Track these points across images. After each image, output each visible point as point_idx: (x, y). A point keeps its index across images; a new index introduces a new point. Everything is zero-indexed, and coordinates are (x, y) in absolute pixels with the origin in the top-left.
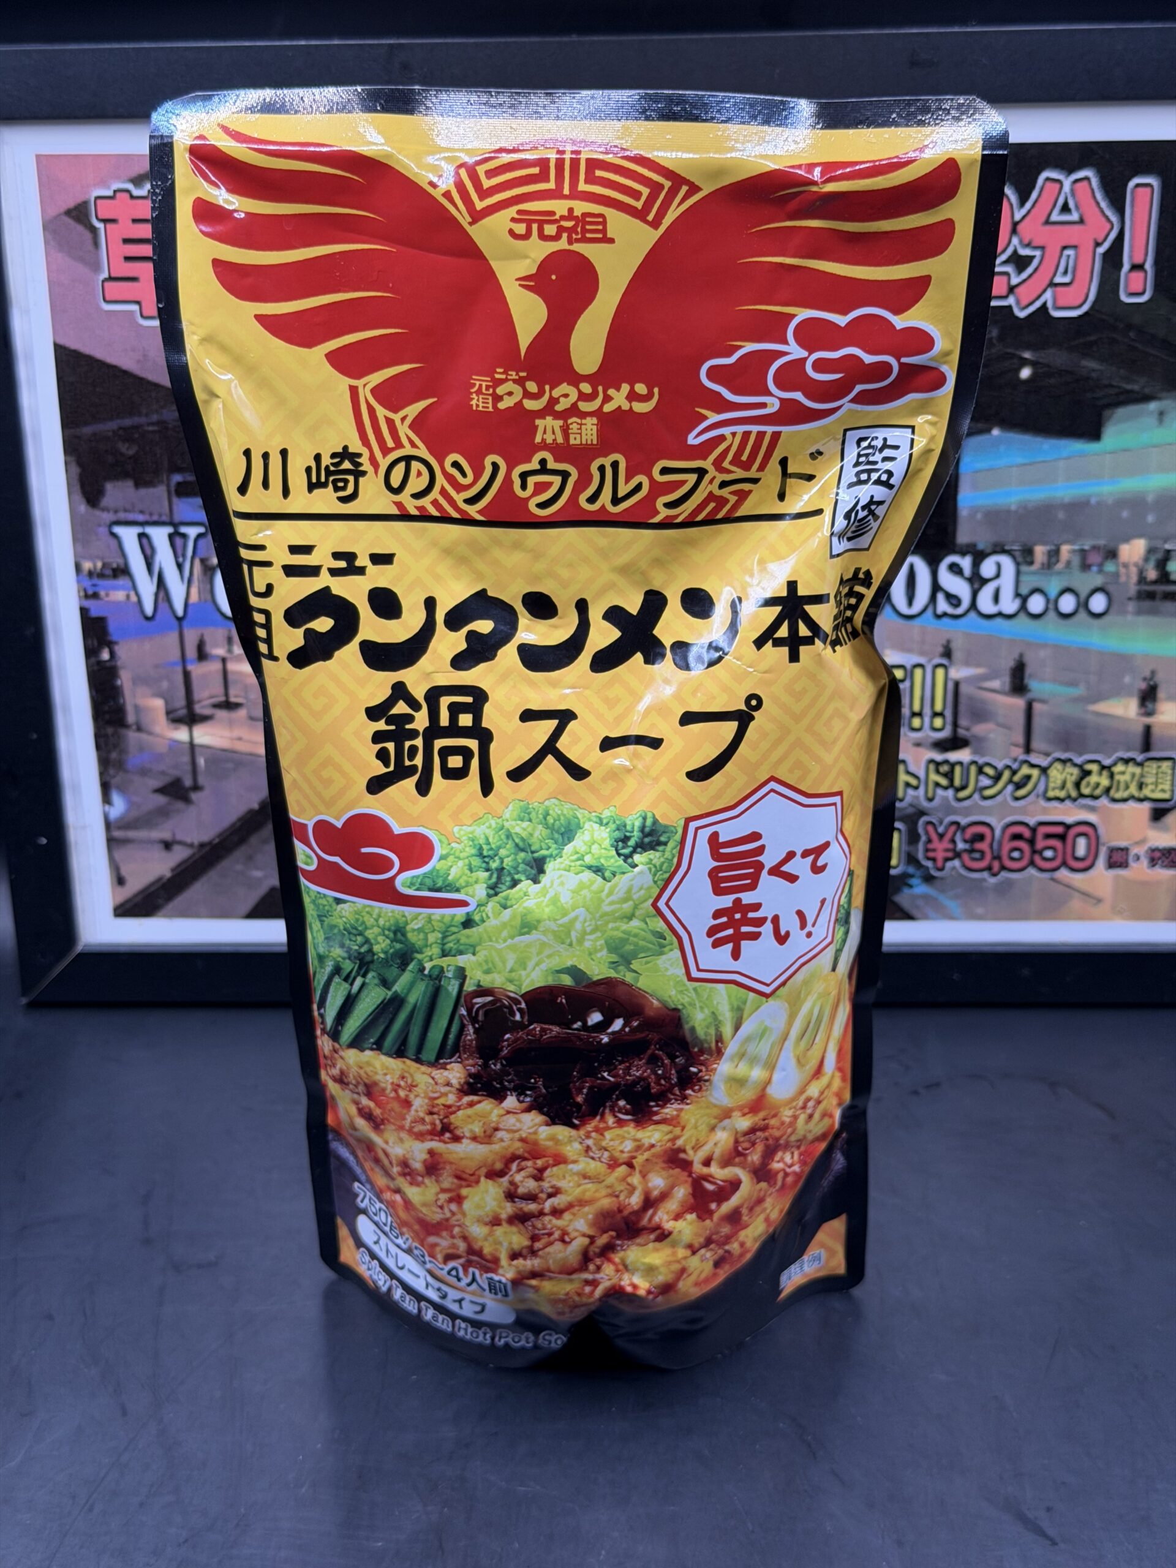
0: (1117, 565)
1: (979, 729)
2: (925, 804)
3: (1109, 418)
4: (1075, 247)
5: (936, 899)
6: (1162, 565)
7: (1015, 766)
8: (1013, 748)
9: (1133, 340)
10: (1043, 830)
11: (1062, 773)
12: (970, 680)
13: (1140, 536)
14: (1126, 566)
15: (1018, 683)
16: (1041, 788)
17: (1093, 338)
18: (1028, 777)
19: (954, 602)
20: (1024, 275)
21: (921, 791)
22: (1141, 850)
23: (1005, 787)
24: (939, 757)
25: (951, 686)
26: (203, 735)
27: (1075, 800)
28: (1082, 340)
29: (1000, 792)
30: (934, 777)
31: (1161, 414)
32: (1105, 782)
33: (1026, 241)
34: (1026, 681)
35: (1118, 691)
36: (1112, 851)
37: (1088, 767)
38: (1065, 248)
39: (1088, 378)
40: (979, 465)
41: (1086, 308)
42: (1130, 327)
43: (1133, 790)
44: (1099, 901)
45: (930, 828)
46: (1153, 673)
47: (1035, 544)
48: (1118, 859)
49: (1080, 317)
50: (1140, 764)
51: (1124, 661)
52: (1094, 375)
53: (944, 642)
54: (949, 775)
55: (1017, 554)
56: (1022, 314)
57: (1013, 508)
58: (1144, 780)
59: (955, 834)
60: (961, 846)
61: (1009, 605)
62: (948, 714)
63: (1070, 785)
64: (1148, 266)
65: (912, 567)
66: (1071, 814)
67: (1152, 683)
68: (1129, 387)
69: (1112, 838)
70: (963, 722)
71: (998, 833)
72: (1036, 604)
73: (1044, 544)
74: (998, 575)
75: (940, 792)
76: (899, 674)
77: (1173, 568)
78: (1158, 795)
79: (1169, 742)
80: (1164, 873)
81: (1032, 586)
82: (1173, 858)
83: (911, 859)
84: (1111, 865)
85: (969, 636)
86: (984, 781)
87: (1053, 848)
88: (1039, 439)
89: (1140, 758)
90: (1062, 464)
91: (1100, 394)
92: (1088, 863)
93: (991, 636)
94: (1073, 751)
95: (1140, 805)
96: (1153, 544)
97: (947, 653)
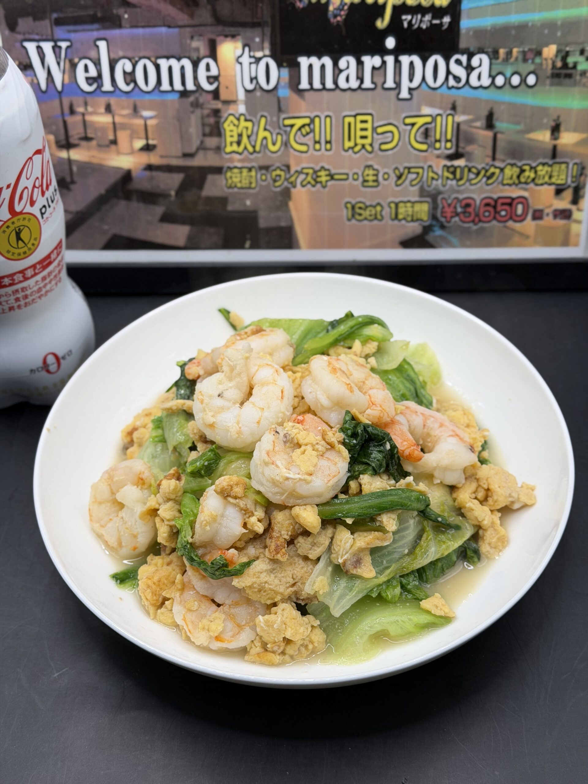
0: (542, 59)
1: (470, 148)
2: (441, 188)
5: (446, 237)
6: (564, 59)
7: (487, 167)
8: (486, 158)
10: (500, 201)
11: (511, 170)
12: (466, 122)
13: (553, 43)
14: (546, 59)
15: (490, 123)
16: (500, 179)
18: (493, 174)
19: (458, 80)
21: (440, 181)
22: (549, 211)
23: (482, 179)
24: (449, 163)
25: (455, 125)
26: (75, 155)
27: (517, 185)
29: (479, 181)
30: (446, 174)
32: (532, 175)
34: (494, 122)
35: (540, 127)
36: (535, 211)
37: (524, 168)
40: (470, 6)
43: (547, 179)
44: (528, 237)
45: (444, 202)
46: (558, 117)
47: (500, 48)
48: (538, 215)
50: (551, 166)
51: (544, 111)
53: (452, 102)
54: (454, 173)
55: (490, 53)
57: (489, 28)
58: (553, 174)
59: (456, 204)
60: (459, 210)
61: (486, 81)
62: (454, 140)
63: (515, 177)
65: (436, 61)
66: (515, 193)
67: (558, 122)
69: (535, 205)
70: (461, 144)
71: (478, 202)
72: (500, 80)
73: (504, 48)
74: (480, 65)
75: (449, 182)
76: (429, 119)
77: (570, 60)
78: (559, 182)
79: (566, 154)
80: (561, 222)
81: (497, 71)
82: (566, 214)
83: (434, 217)
84: (535, 218)
85: (465, 99)
86: (472, 176)
87: (506, 210)
89: (550, 163)
90: (514, 4)
92: (523, 217)
93: (476, 98)
94: (517, 159)
95: (550, 187)
96: (560, 48)
97: (454, 108)
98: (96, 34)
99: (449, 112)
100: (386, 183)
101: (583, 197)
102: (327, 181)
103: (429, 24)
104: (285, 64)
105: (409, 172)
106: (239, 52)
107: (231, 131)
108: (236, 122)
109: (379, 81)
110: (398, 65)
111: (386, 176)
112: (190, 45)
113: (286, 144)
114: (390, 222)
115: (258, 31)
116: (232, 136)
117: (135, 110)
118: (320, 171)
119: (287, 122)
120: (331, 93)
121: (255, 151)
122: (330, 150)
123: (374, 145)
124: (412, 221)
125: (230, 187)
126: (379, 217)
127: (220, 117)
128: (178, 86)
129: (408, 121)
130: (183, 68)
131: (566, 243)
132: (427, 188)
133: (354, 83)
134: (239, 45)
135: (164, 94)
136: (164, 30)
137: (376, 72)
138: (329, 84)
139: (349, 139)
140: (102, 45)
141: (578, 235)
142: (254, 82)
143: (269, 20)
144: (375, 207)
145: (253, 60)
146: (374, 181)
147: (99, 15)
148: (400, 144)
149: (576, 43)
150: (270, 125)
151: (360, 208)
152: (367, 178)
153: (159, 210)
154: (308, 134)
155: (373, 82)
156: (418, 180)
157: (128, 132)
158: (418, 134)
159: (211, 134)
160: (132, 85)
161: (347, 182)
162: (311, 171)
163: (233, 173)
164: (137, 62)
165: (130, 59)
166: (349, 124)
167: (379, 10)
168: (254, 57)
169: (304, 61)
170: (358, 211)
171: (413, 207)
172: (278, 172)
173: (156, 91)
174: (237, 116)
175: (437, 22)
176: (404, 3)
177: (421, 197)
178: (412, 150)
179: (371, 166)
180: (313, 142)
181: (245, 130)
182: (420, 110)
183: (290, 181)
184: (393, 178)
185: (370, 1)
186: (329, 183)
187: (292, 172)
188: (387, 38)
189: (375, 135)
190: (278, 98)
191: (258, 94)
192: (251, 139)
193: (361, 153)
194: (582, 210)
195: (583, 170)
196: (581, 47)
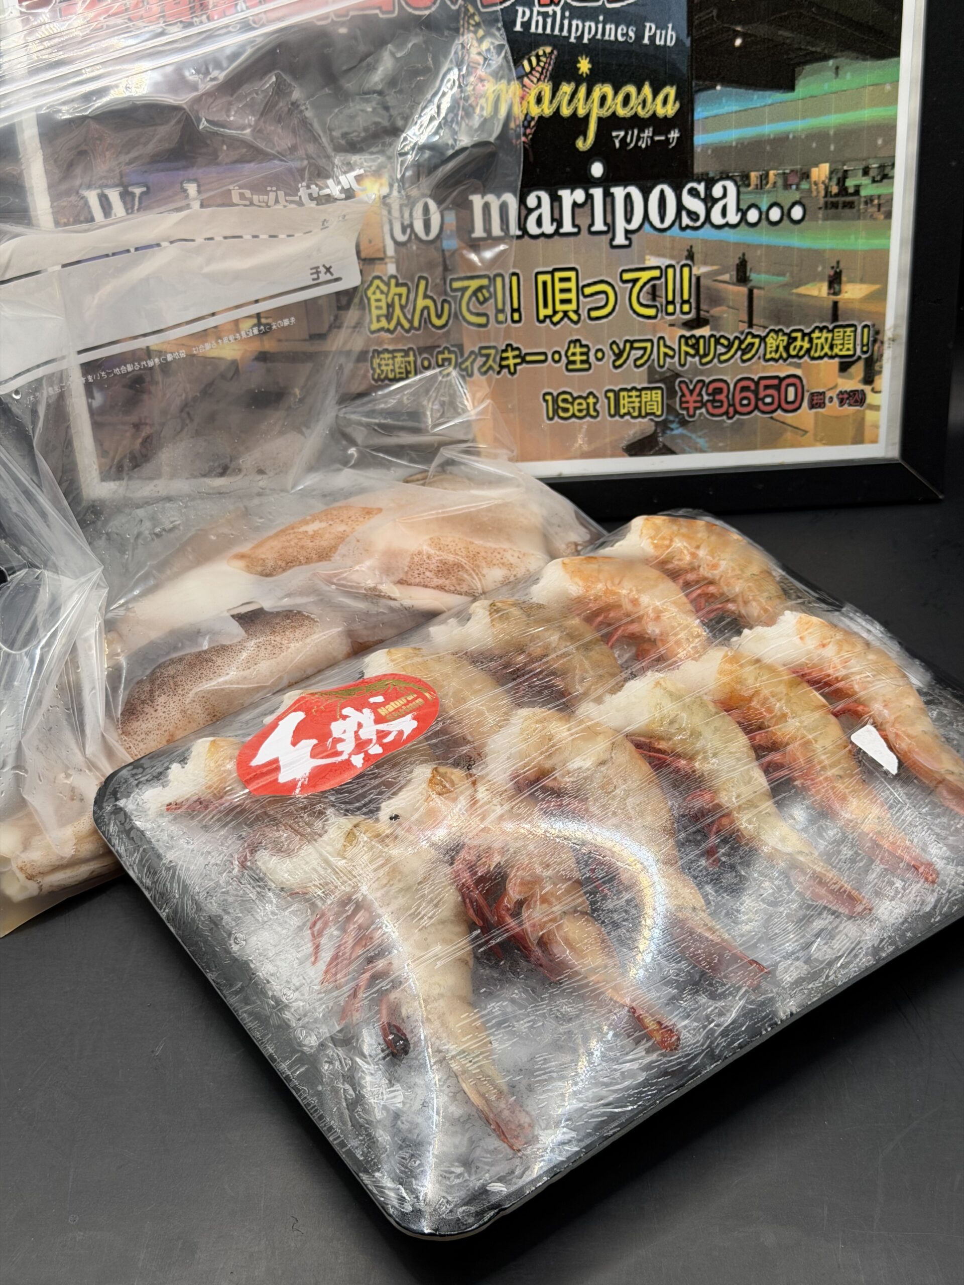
0: (810, 183)
1: (715, 311)
2: (680, 368)
3: (799, 75)
5: (690, 438)
6: (841, 182)
7: (742, 337)
8: (741, 325)
9: (814, 13)
10: (763, 383)
11: (776, 339)
12: (707, 275)
13: (825, 161)
14: (816, 184)
15: (742, 275)
16: (761, 351)
17: (786, 14)
18: (752, 344)
19: (694, 217)
21: (676, 359)
22: (833, 394)
23: (736, 352)
24: (688, 334)
25: (694, 280)
27: (785, 360)
28: (778, 15)
29: (732, 357)
30: (684, 348)
31: (837, 68)
32: (806, 345)
34: (748, 274)
35: (813, 278)
36: (812, 394)
37: (794, 335)
39: (784, 44)
40: (706, 114)
43: (826, 349)
44: (806, 432)
45: (683, 386)
46: (838, 262)
47: (752, 170)
48: (817, 401)
50: (832, 331)
51: (817, 254)
52: (788, 41)
53: (688, 248)
54: (695, 347)
55: (738, 179)
57: (734, 144)
58: (835, 342)
59: (701, 389)
60: (706, 398)
61: (733, 217)
62: (693, 300)
63: (781, 349)
65: (662, 192)
66: (783, 370)
67: (837, 270)
68: (814, 49)
69: (813, 386)
70: (703, 306)
71: (732, 387)
72: (753, 215)
73: (755, 171)
74: (725, 196)
75: (689, 359)
76: (656, 273)
77: (850, 183)
78: (844, 353)
79: (852, 313)
80: (849, 410)
81: (749, 203)
82: (856, 398)
83: (670, 409)
84: (812, 406)
85: (705, 242)
86: (720, 349)
87: (771, 396)
88: (750, 92)
89: (831, 327)
90: (767, 109)
91: (792, 55)
92: (796, 405)
93: (721, 241)
94: (784, 324)
95: (832, 361)
96: (834, 167)
97: (691, 256)
98: (182, 174)
99: (684, 262)
100: (599, 363)
101: (880, 372)
102: (515, 365)
103: (649, 142)
104: (450, 206)
105: (632, 348)
107: (378, 300)
108: (385, 288)
109: (584, 222)
110: (609, 200)
111: (600, 355)
113: (456, 315)
114: (609, 418)
116: (378, 308)
118: (505, 351)
119: (456, 285)
120: (518, 242)
121: (412, 327)
122: (519, 321)
123: (580, 312)
124: (640, 416)
125: (379, 379)
126: (592, 413)
129: (626, 276)
131: (859, 439)
132: (658, 370)
133: (548, 228)
137: (577, 210)
139: (546, 305)
141: (877, 427)
142: (409, 231)
144: (586, 398)
145: (405, 201)
146: (582, 362)
148: (617, 308)
149: (857, 160)
150: (431, 290)
151: (565, 401)
152: (572, 358)
154: (486, 300)
155: (574, 225)
156: (646, 358)
158: (642, 295)
159: (349, 307)
161: (545, 365)
162: (493, 352)
163: (381, 359)
166: (545, 284)
167: (578, 124)
168: (406, 197)
169: (477, 201)
170: (561, 404)
171: (640, 396)
172: (446, 355)
174: (385, 279)
175: (663, 138)
176: (614, 113)
177: (650, 382)
178: (635, 316)
179: (578, 341)
180: (494, 311)
181: (397, 298)
182: (644, 261)
183: (464, 366)
184: (609, 357)
185: (566, 112)
186: (519, 368)
187: (466, 355)
188: (592, 163)
189: (581, 297)
190: (443, 251)
191: (414, 247)
192: (406, 310)
193: (562, 323)
194: (879, 392)
195: (876, 335)
196: (864, 164)
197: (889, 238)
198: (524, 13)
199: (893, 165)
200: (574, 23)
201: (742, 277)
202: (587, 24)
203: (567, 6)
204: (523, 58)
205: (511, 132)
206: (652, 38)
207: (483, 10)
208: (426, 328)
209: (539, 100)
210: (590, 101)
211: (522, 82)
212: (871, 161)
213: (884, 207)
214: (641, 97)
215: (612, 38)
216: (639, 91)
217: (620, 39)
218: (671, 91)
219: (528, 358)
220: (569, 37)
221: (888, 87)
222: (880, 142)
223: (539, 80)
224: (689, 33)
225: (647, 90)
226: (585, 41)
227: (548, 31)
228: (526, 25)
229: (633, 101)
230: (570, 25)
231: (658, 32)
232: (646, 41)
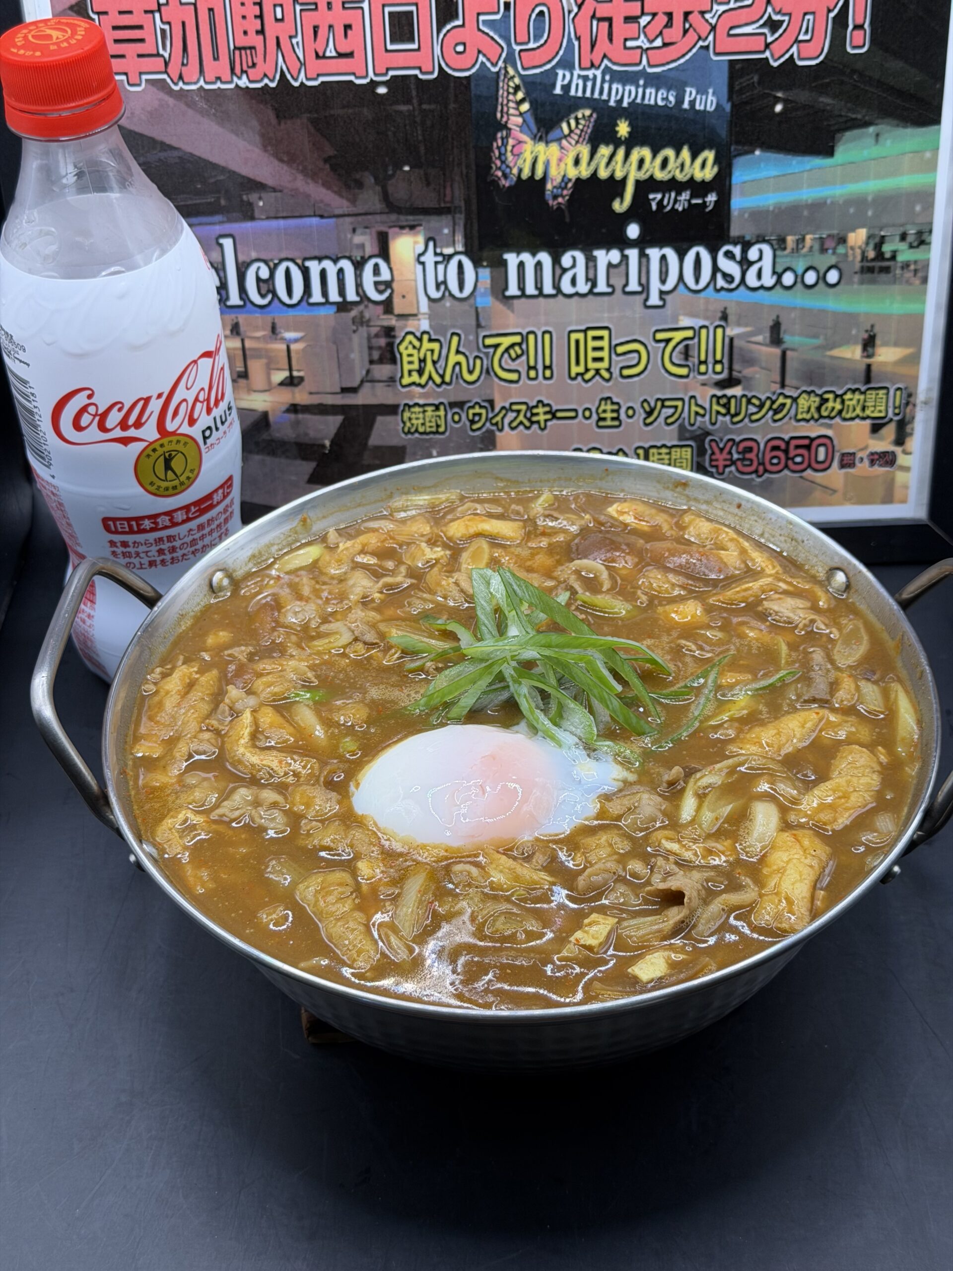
0: (846, 248)
1: (748, 372)
2: (710, 427)
3: (839, 141)
4: (813, 13)
6: (878, 247)
7: (774, 398)
8: (773, 385)
9: (855, 81)
10: (794, 443)
11: (808, 400)
12: (741, 336)
13: (862, 227)
14: (852, 248)
15: (776, 337)
16: (793, 412)
17: (827, 81)
18: (784, 405)
19: (729, 279)
20: (777, 35)
21: (707, 417)
22: (864, 454)
23: (767, 413)
24: (719, 393)
25: (727, 341)
27: (817, 420)
28: (820, 82)
29: (763, 416)
30: (716, 407)
31: (877, 135)
32: (838, 406)
33: (777, 10)
34: (782, 335)
35: (846, 341)
36: (843, 455)
37: (826, 396)
38: (805, 14)
39: (824, 111)
40: (744, 178)
41: (822, 58)
42: (854, 71)
43: (858, 411)
44: (834, 491)
45: (714, 444)
46: (872, 326)
47: (789, 235)
48: (848, 461)
49: (817, 65)
50: (864, 393)
51: (851, 318)
52: (828, 108)
53: (722, 309)
54: (727, 406)
55: (774, 243)
56: (775, 64)
57: (771, 208)
58: (867, 404)
60: (736, 456)
61: (768, 280)
62: (726, 361)
63: (813, 410)
64: (867, 26)
65: (698, 254)
66: (814, 430)
67: (872, 334)
68: (854, 116)
69: (843, 446)
70: (736, 367)
71: (762, 446)
72: (788, 279)
73: (792, 235)
74: (760, 259)
75: (720, 418)
76: (690, 333)
77: (887, 249)
78: (876, 415)
79: (885, 376)
80: (879, 470)
81: (785, 266)
82: (887, 459)
84: (843, 466)
85: (739, 303)
86: (752, 409)
87: (802, 455)
88: (789, 157)
89: (863, 389)
90: (805, 175)
91: (832, 122)
92: (826, 465)
93: (756, 303)
94: (815, 385)
95: (863, 422)
96: (871, 232)
97: (724, 317)
98: (218, 229)
99: (717, 323)
100: (630, 421)
101: (911, 434)
102: (546, 421)
103: (686, 205)
104: (485, 264)
105: (663, 406)
106: (420, 248)
107: (410, 355)
108: (417, 344)
109: (618, 283)
110: (644, 261)
111: (630, 412)
112: (351, 239)
113: (488, 371)
115: (446, 219)
116: (410, 363)
117: (274, 329)
118: (536, 407)
119: (489, 341)
120: (551, 300)
121: (443, 382)
122: (551, 378)
123: (612, 370)
125: (409, 432)
127: (394, 337)
128: (334, 296)
129: (660, 336)
130: (341, 271)
131: (888, 498)
132: (689, 428)
133: (583, 287)
134: (421, 239)
135: (315, 308)
136: (315, 221)
137: (612, 270)
138: (548, 289)
139: (578, 363)
140: (228, 243)
141: (906, 487)
142: (442, 288)
143: (462, 204)
145: (440, 259)
146: (613, 419)
147: (223, 202)
148: (649, 367)
149: (894, 225)
150: (464, 346)
152: (603, 415)
153: (308, 467)
154: (518, 357)
155: (609, 285)
156: (676, 416)
157: (264, 361)
158: (674, 354)
159: (381, 361)
160: (270, 297)
161: (576, 421)
162: (524, 407)
163: (412, 413)
164: (276, 266)
165: (266, 262)
166: (577, 342)
167: (615, 186)
168: (441, 254)
169: (512, 259)
171: (669, 453)
172: (477, 410)
173: (304, 303)
174: (418, 334)
175: (699, 201)
176: (651, 177)
177: (680, 439)
178: (666, 375)
179: (609, 398)
180: (526, 368)
181: (429, 354)
182: (677, 321)
183: (494, 421)
184: (640, 414)
185: (603, 174)
186: (549, 423)
187: (497, 409)
188: (628, 224)
189: (613, 356)
190: (477, 308)
191: (448, 304)
192: (438, 366)
193: (594, 381)
194: (910, 453)
195: (909, 397)
196: (901, 230)
197: (924, 302)
198: (564, 76)
199: (930, 232)
200: (614, 86)
201: (776, 339)
202: (627, 88)
203: (607, 70)
204: (561, 120)
205: (548, 193)
206: (692, 103)
207: (523, 73)
208: (457, 383)
209: (577, 162)
210: (628, 163)
211: (560, 144)
212: (908, 227)
213: (921, 272)
214: (679, 161)
215: (652, 102)
216: (678, 153)
217: (660, 103)
218: (709, 155)
219: (559, 414)
220: (608, 101)
221: (928, 155)
222: (918, 208)
223: (577, 142)
224: (730, 98)
225: (685, 153)
226: (625, 104)
227: (588, 94)
228: (566, 88)
229: (671, 165)
230: (610, 89)
231: (699, 97)
232: (686, 105)
